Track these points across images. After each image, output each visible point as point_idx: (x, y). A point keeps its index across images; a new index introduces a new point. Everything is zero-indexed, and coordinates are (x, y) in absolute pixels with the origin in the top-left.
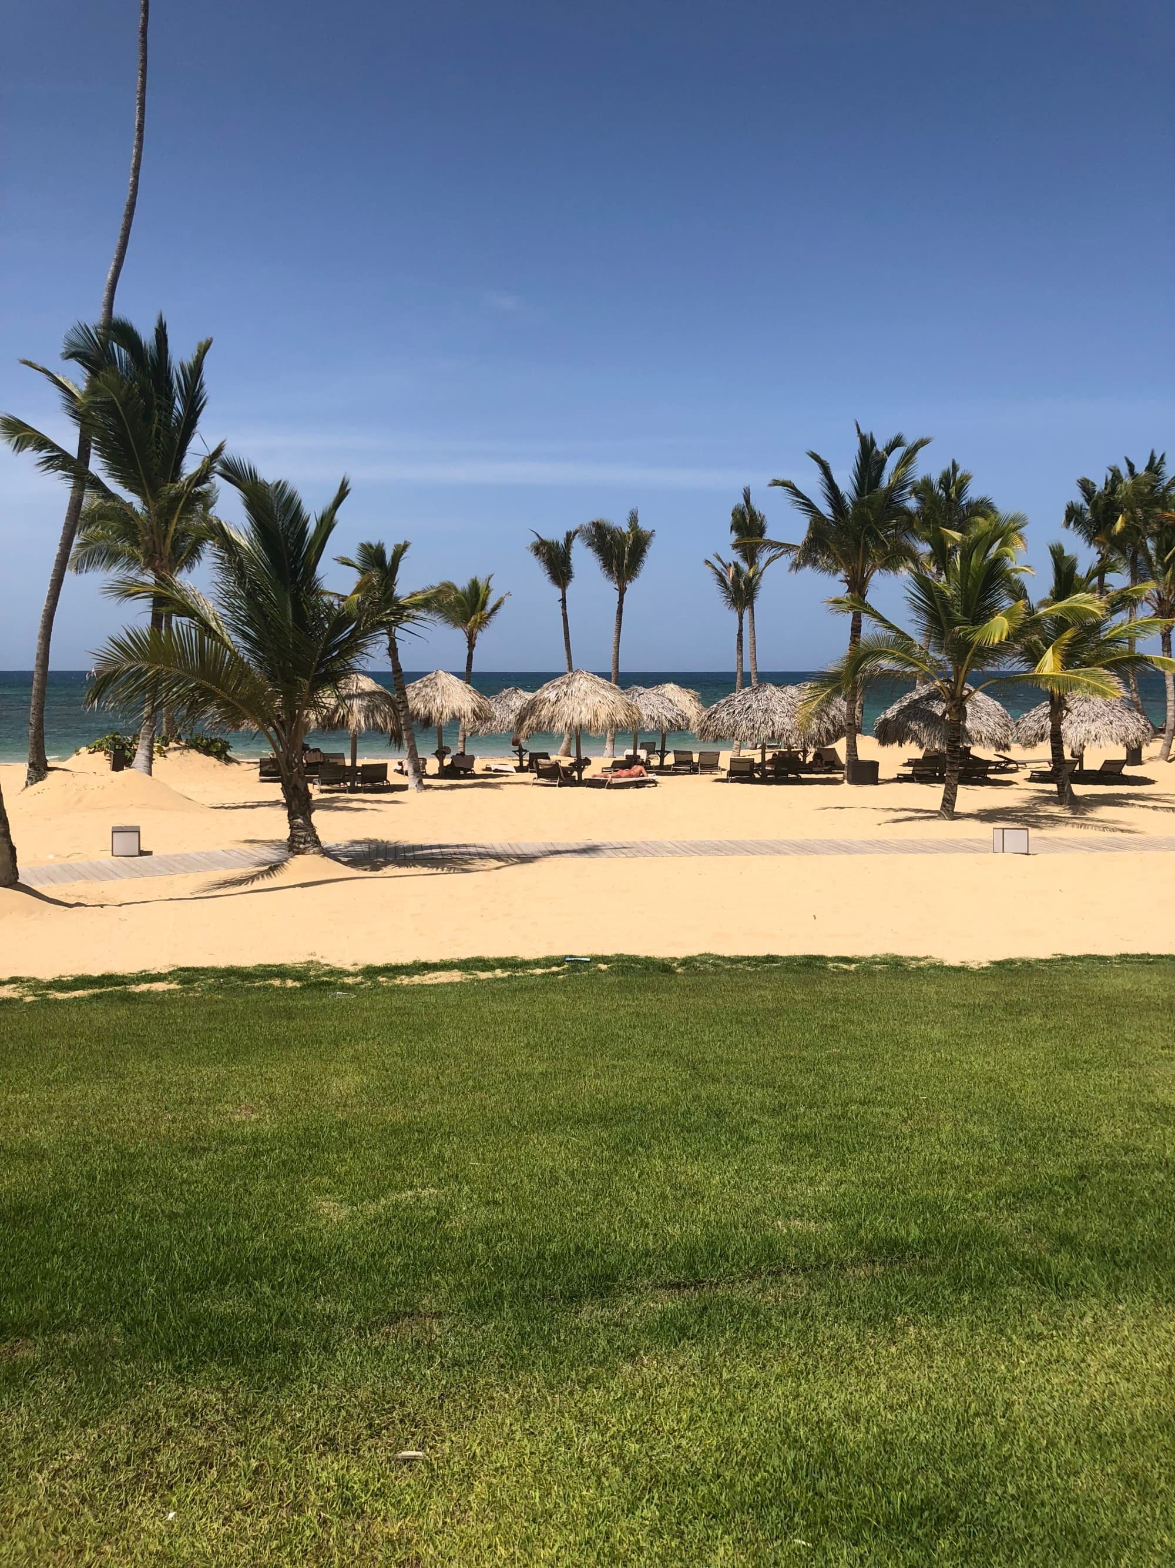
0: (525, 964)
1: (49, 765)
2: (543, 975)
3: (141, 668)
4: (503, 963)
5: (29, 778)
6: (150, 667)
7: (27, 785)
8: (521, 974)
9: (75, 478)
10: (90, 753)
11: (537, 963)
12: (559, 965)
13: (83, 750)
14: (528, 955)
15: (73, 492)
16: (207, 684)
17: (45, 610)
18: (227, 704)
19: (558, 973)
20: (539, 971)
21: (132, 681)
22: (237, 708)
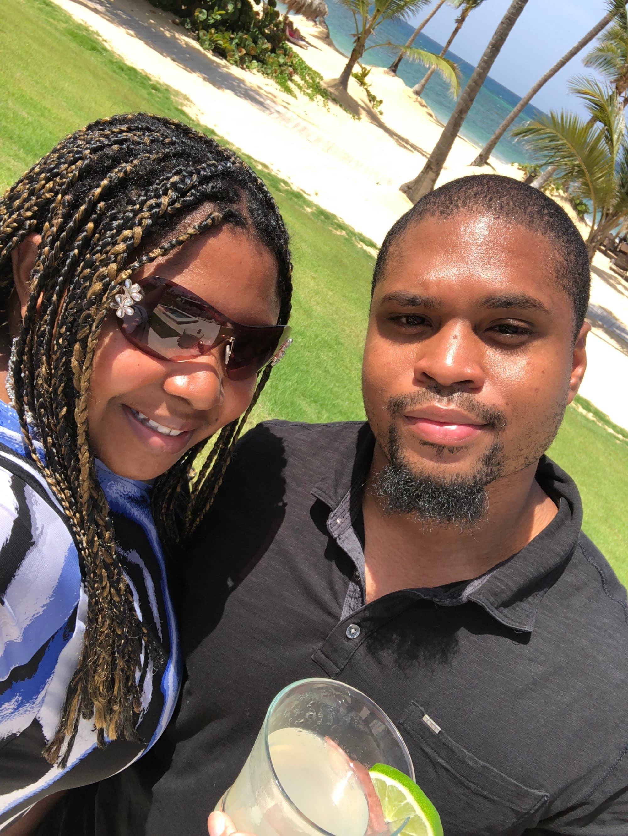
0: (608, 423)
1: (488, 161)
2: (610, 434)
3: (556, 136)
4: (597, 413)
5: (475, 162)
6: (562, 139)
7: (471, 165)
8: (600, 425)
9: (615, 6)
10: (519, 169)
11: (614, 427)
12: (624, 436)
13: (516, 165)
14: (614, 420)
15: (608, 15)
16: (584, 167)
17: (545, 76)
18: (587, 185)
19: (618, 439)
20: (610, 430)
21: (547, 141)
22: (590, 190)
